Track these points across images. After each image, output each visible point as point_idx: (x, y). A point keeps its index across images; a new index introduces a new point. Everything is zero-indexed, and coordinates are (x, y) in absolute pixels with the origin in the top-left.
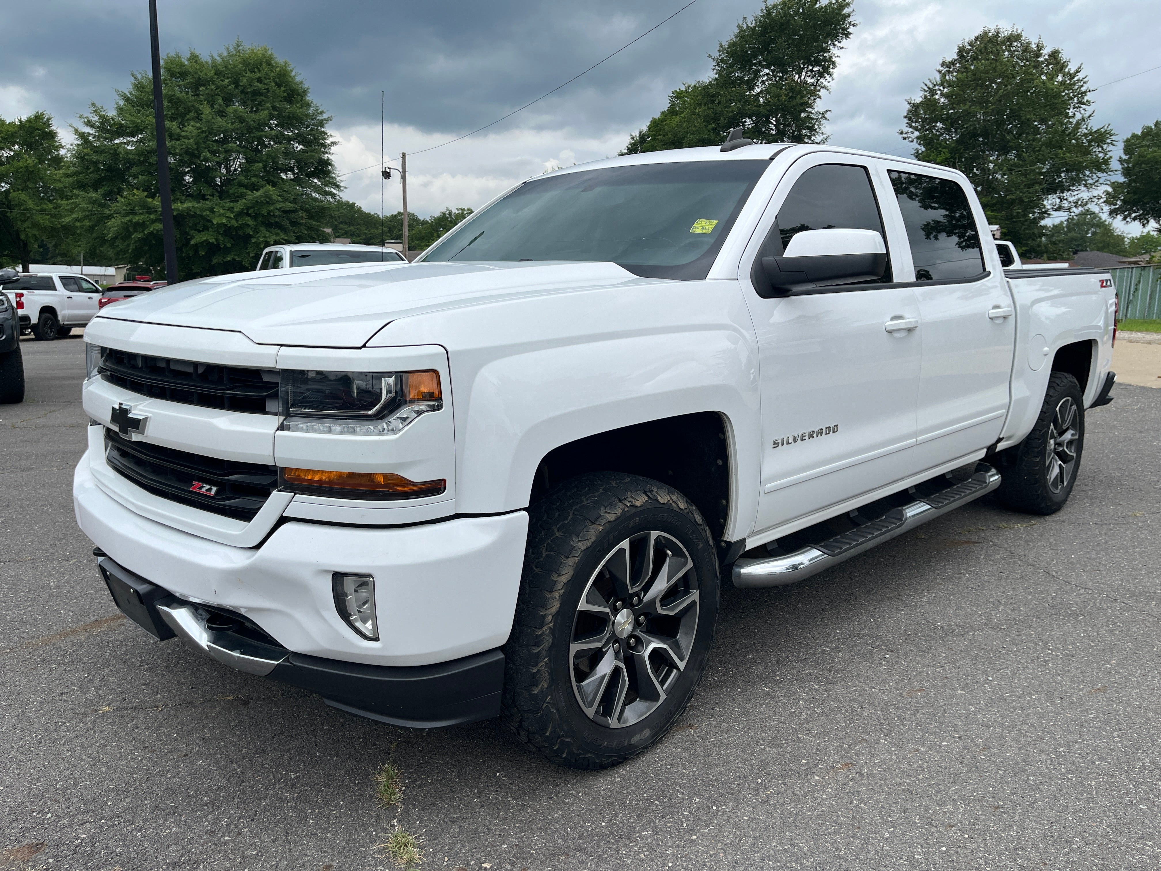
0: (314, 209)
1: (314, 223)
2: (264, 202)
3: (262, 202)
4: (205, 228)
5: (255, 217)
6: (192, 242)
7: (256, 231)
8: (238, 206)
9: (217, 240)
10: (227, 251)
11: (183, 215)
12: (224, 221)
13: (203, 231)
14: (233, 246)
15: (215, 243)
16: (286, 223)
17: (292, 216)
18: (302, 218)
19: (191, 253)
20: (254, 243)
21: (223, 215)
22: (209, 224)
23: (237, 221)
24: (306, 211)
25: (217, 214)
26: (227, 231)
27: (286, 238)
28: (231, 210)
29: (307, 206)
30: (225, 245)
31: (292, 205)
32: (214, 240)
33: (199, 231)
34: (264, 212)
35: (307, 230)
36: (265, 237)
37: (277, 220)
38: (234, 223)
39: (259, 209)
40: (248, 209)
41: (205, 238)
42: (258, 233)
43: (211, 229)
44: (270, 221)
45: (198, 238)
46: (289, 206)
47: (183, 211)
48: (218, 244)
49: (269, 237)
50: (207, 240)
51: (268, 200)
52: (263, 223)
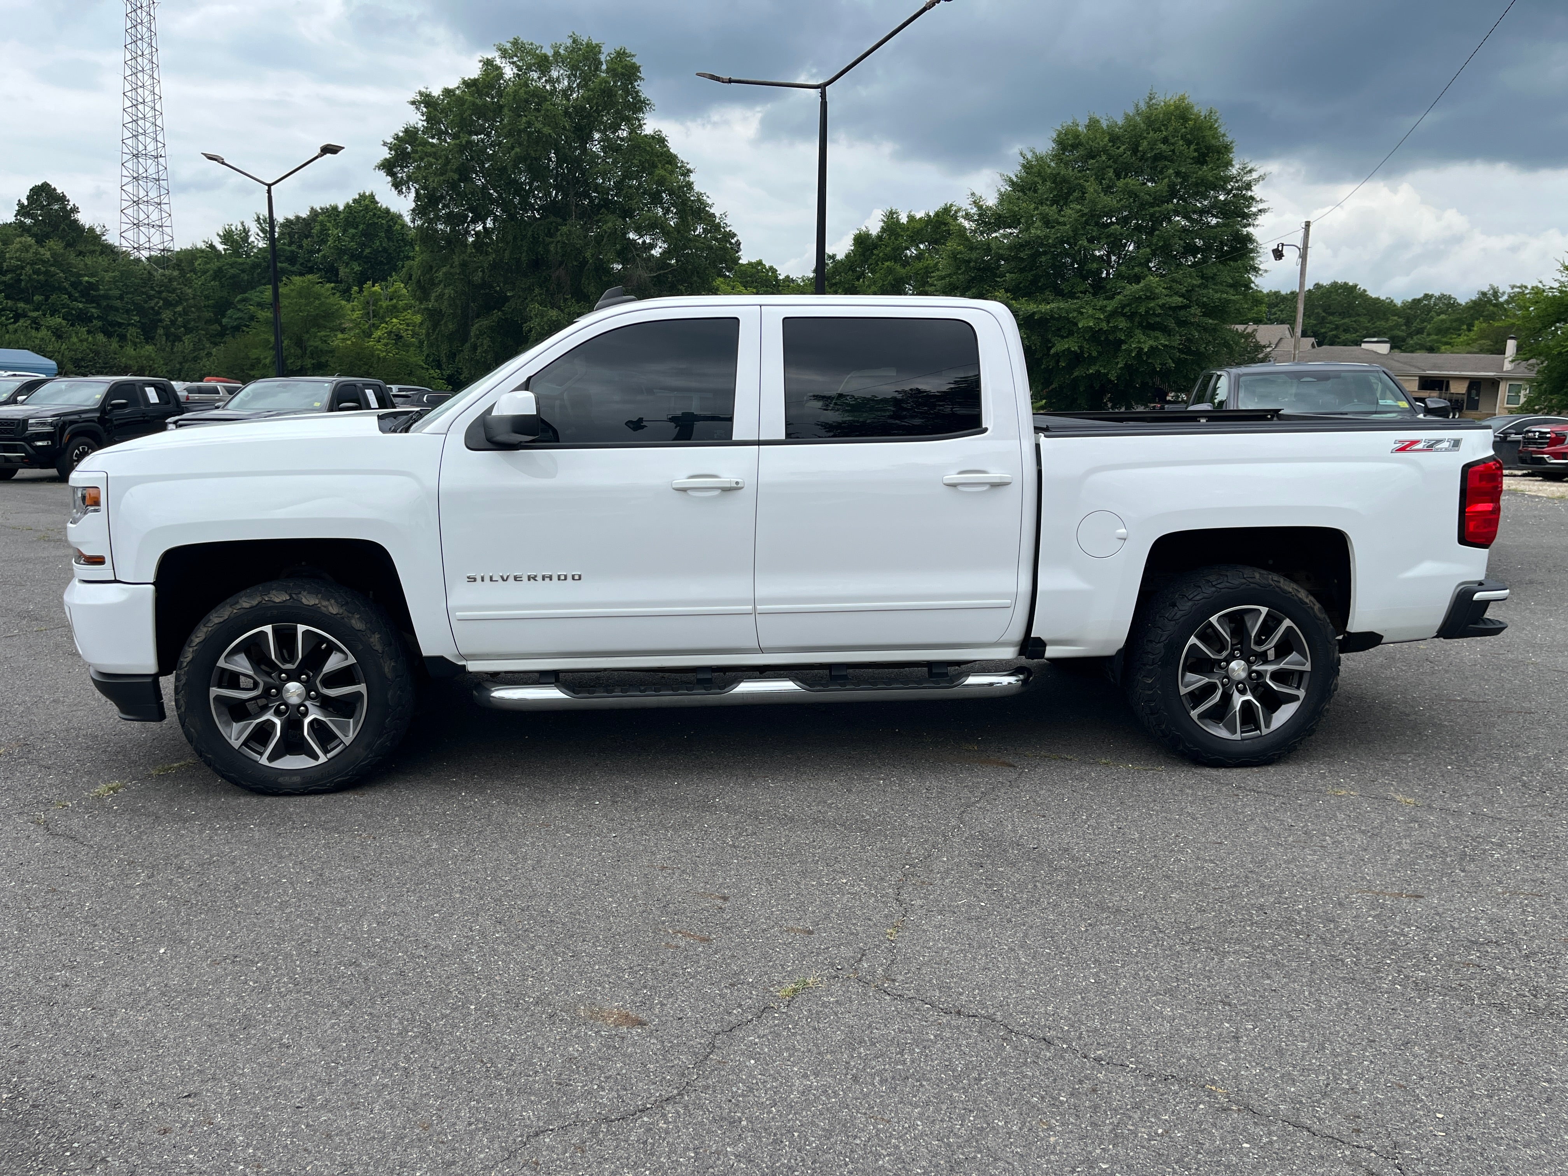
0: (1214, 303)
1: (1210, 321)
2: (1143, 297)
3: (1140, 297)
4: (1071, 333)
5: (1131, 317)
6: (1052, 351)
7: (1130, 334)
8: (1111, 305)
9: (1080, 347)
10: (1092, 360)
11: (1047, 319)
12: (1091, 324)
13: (1066, 337)
14: (1100, 354)
15: (1079, 351)
16: (1172, 324)
17: (1182, 313)
18: (1195, 315)
19: (1052, 364)
20: (1125, 350)
21: (1092, 316)
22: (1075, 329)
23: (1108, 322)
24: (1204, 305)
25: (1086, 316)
26: (1095, 335)
27: (1167, 343)
28: (1102, 309)
29: (1205, 299)
30: (1090, 354)
31: (1180, 299)
32: (1076, 348)
33: (1063, 337)
34: (1142, 310)
35: (1199, 332)
36: (1139, 342)
37: (1158, 319)
38: (1104, 326)
39: (1137, 306)
40: (1123, 307)
41: (1066, 346)
42: (1132, 337)
43: (1076, 335)
44: (1149, 321)
45: (1061, 346)
46: (1178, 300)
47: (1046, 313)
48: (1082, 352)
49: (1144, 342)
50: (1069, 348)
51: (1148, 294)
52: (1140, 324)
